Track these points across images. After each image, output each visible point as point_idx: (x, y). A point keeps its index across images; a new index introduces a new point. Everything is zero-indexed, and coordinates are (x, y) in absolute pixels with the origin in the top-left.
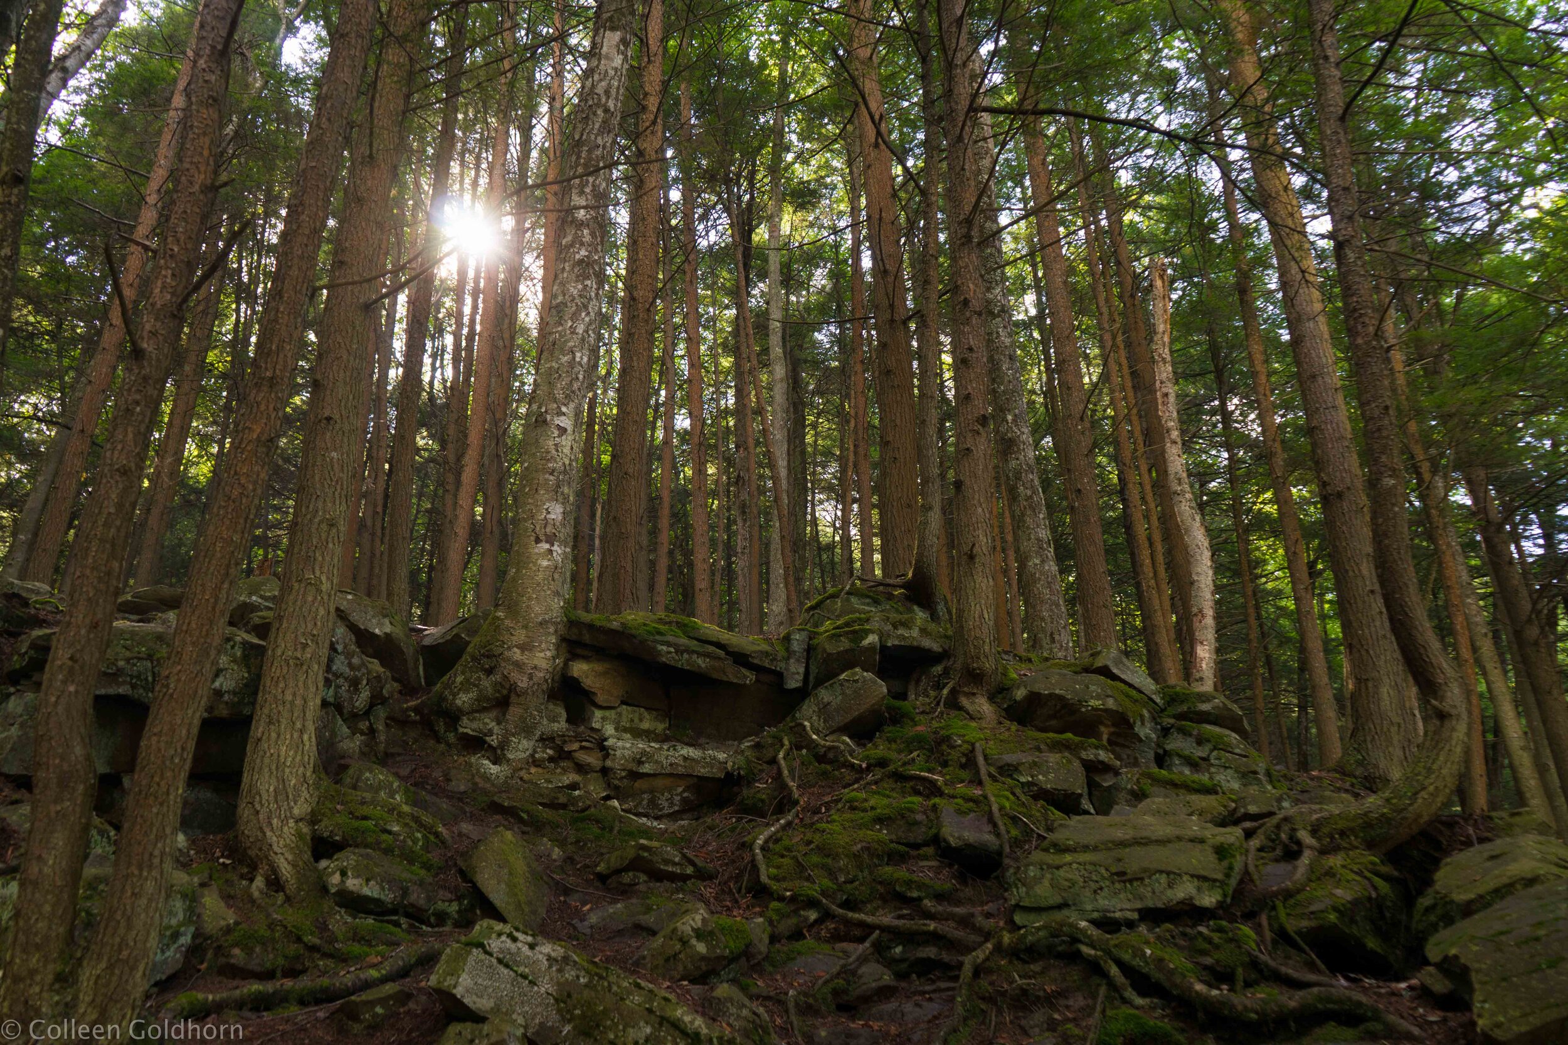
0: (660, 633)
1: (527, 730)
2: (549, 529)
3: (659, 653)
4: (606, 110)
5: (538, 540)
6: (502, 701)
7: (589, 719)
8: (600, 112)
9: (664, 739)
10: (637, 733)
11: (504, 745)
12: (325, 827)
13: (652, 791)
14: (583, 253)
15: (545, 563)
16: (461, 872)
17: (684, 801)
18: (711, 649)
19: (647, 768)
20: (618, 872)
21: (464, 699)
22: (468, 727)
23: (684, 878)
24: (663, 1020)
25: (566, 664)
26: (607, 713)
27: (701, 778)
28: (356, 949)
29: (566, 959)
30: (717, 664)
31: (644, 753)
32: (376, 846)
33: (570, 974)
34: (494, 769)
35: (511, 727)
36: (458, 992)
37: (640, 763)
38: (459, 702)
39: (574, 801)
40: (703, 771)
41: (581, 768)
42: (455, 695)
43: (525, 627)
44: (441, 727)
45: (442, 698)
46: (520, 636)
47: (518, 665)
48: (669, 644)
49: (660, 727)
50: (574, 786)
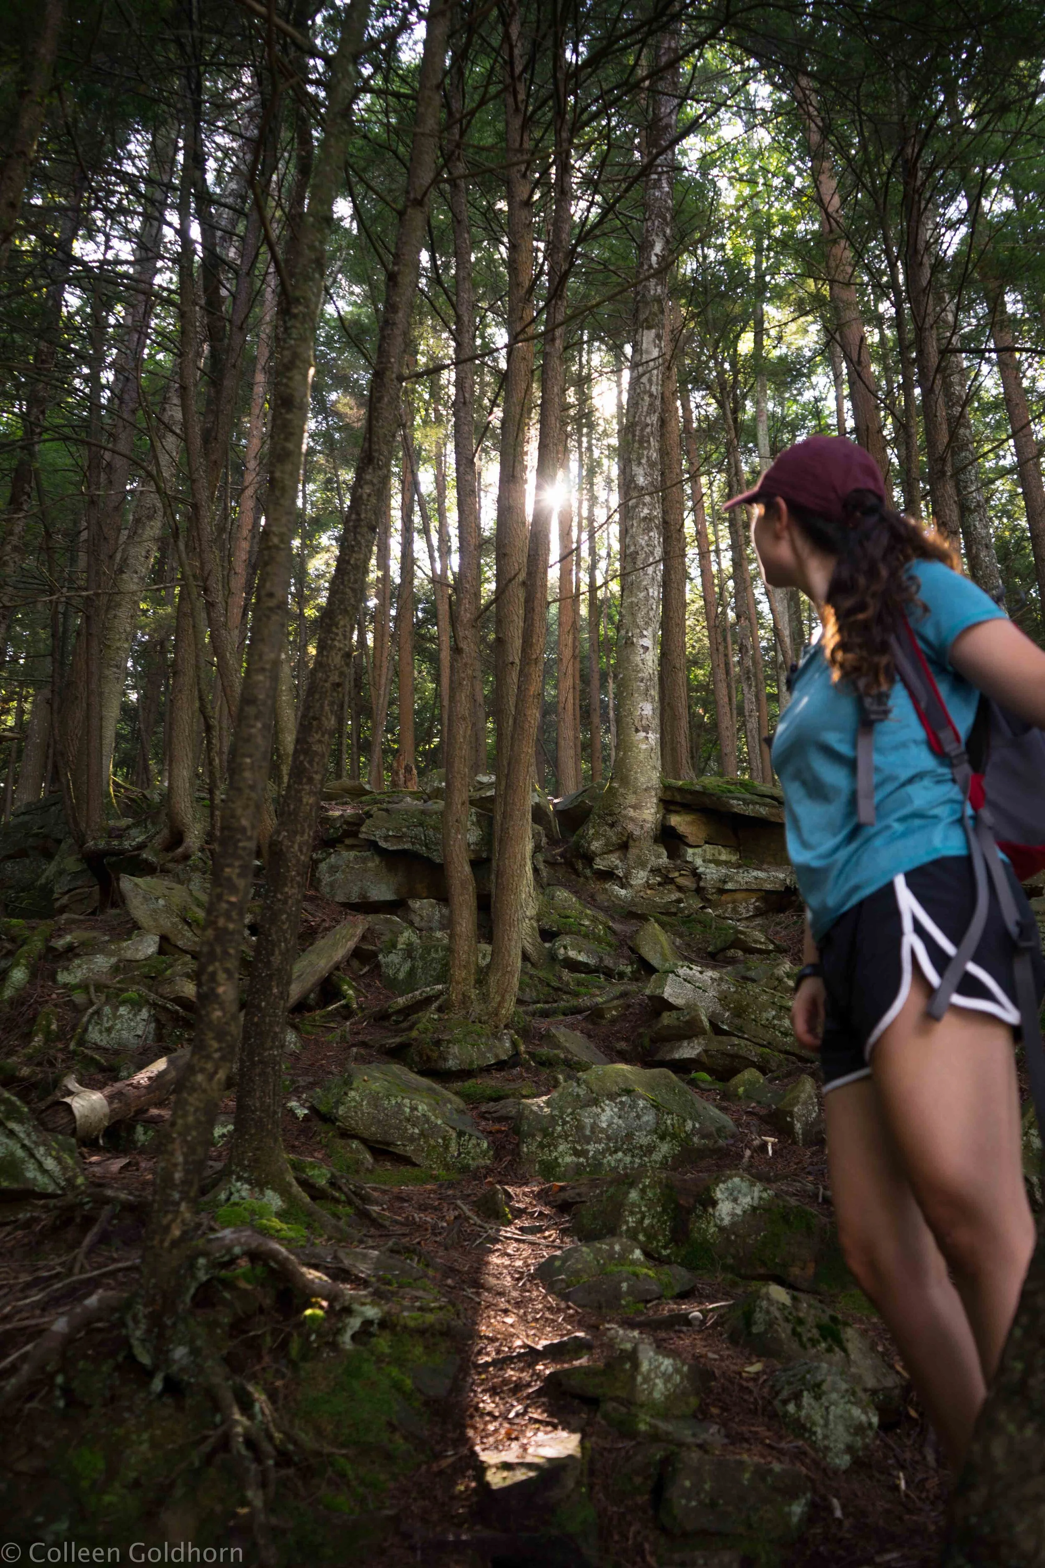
0: (730, 791)
1: (642, 865)
2: (644, 722)
3: (732, 806)
4: (651, 395)
5: (637, 731)
6: (624, 847)
7: (684, 855)
8: (647, 398)
9: (739, 867)
10: (718, 863)
11: (627, 875)
12: (546, 924)
13: (734, 902)
14: (646, 511)
15: (644, 747)
16: (630, 948)
17: (756, 908)
18: (768, 800)
19: (729, 886)
20: (723, 950)
21: (596, 845)
22: (600, 864)
23: (768, 952)
24: (781, 1007)
25: (664, 817)
26: (696, 850)
27: (768, 892)
28: (583, 990)
29: (721, 979)
30: (774, 811)
31: (726, 875)
32: (578, 933)
33: (724, 987)
34: (623, 892)
35: (632, 863)
36: (666, 996)
37: (725, 882)
38: (593, 848)
39: (681, 910)
40: (768, 887)
41: (680, 889)
42: (589, 843)
43: (635, 793)
44: (580, 866)
45: (578, 845)
46: (632, 799)
47: (632, 819)
48: (738, 799)
49: (734, 858)
50: (679, 901)
